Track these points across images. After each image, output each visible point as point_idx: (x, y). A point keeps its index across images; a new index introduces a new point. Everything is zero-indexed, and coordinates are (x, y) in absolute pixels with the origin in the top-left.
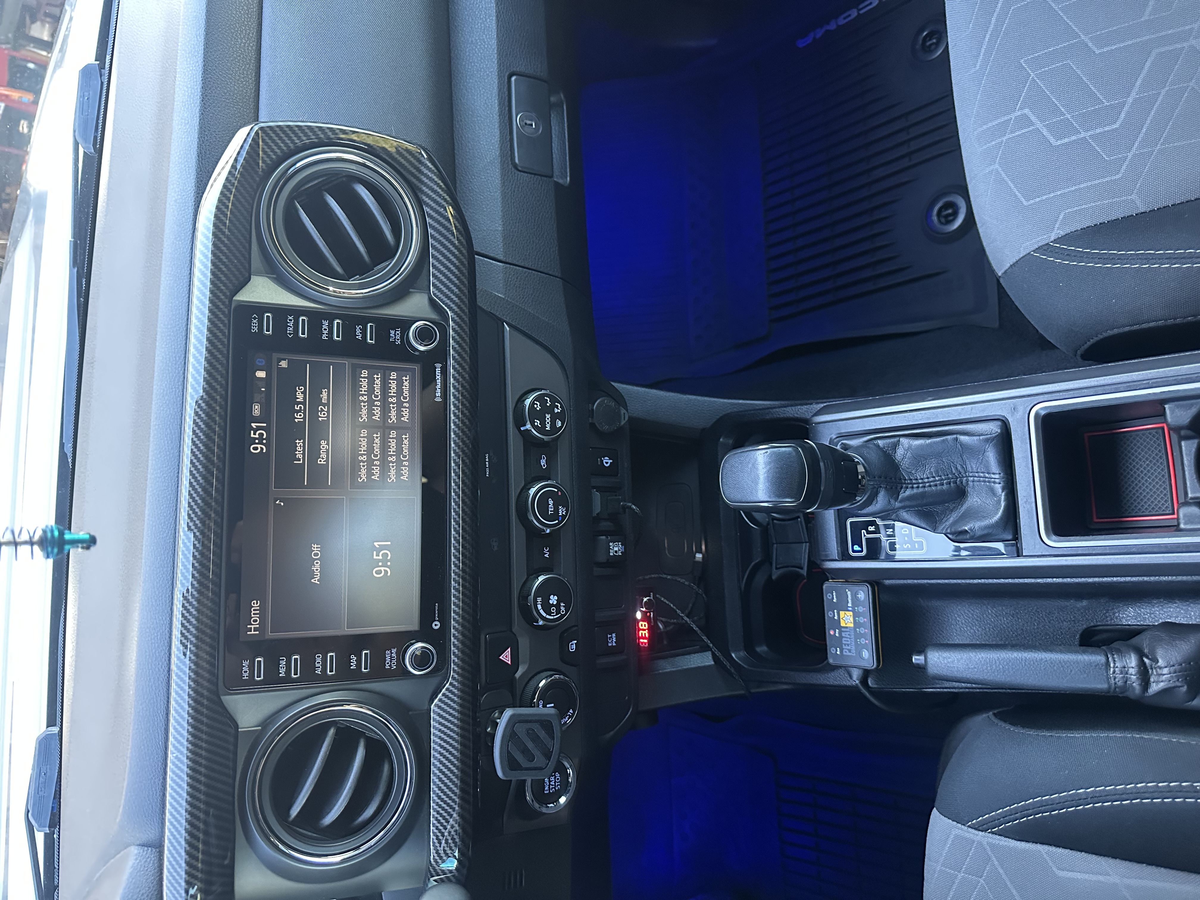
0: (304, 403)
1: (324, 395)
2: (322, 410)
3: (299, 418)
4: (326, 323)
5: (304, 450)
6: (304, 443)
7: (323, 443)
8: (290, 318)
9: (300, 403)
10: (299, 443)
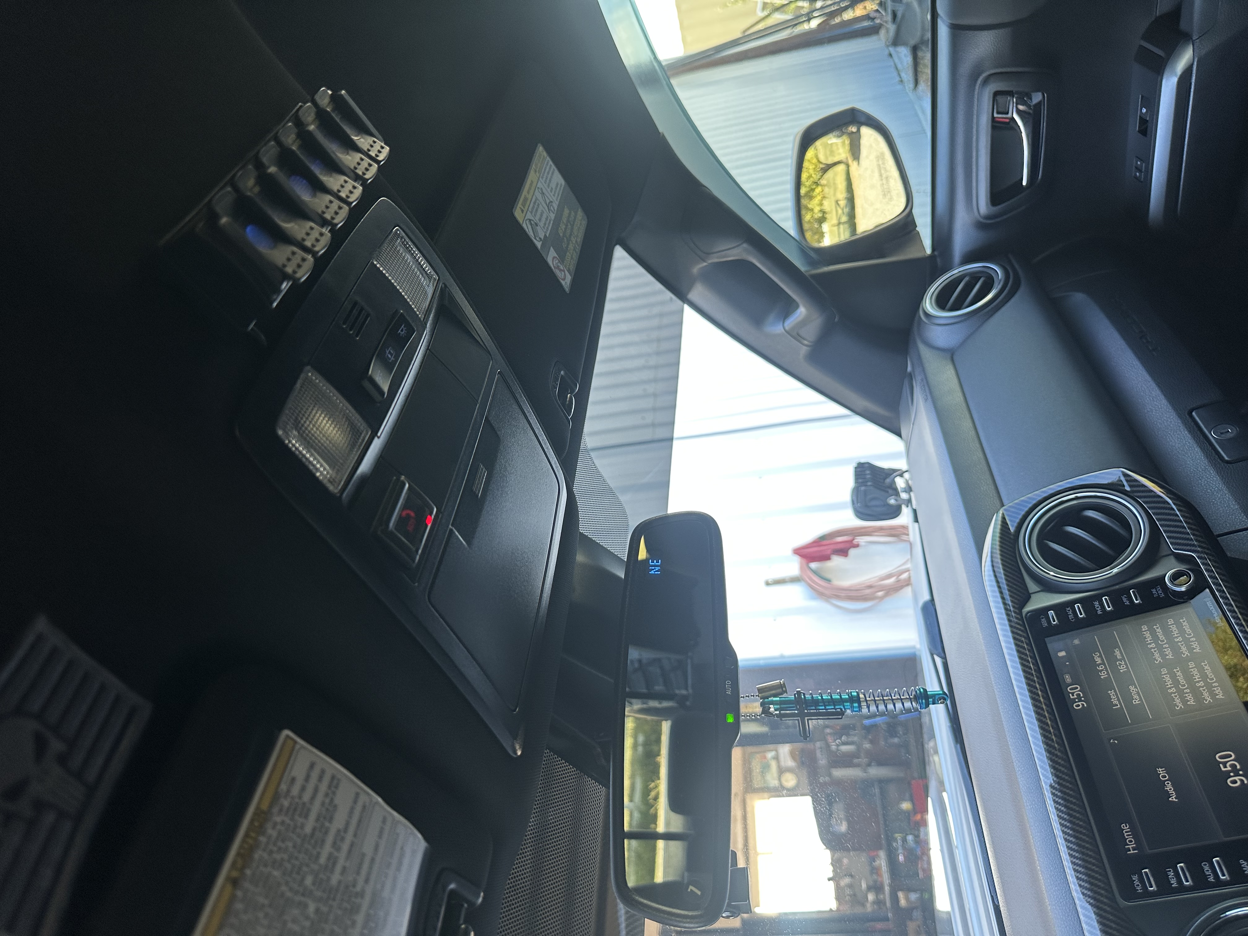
0: (1104, 664)
1: (1117, 653)
2: (1120, 665)
3: (1103, 675)
4: (1096, 604)
5: (1117, 697)
6: (1115, 691)
7: (1132, 688)
8: (1068, 609)
9: (1100, 664)
10: (1111, 693)
